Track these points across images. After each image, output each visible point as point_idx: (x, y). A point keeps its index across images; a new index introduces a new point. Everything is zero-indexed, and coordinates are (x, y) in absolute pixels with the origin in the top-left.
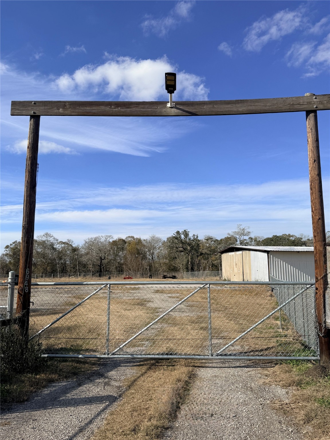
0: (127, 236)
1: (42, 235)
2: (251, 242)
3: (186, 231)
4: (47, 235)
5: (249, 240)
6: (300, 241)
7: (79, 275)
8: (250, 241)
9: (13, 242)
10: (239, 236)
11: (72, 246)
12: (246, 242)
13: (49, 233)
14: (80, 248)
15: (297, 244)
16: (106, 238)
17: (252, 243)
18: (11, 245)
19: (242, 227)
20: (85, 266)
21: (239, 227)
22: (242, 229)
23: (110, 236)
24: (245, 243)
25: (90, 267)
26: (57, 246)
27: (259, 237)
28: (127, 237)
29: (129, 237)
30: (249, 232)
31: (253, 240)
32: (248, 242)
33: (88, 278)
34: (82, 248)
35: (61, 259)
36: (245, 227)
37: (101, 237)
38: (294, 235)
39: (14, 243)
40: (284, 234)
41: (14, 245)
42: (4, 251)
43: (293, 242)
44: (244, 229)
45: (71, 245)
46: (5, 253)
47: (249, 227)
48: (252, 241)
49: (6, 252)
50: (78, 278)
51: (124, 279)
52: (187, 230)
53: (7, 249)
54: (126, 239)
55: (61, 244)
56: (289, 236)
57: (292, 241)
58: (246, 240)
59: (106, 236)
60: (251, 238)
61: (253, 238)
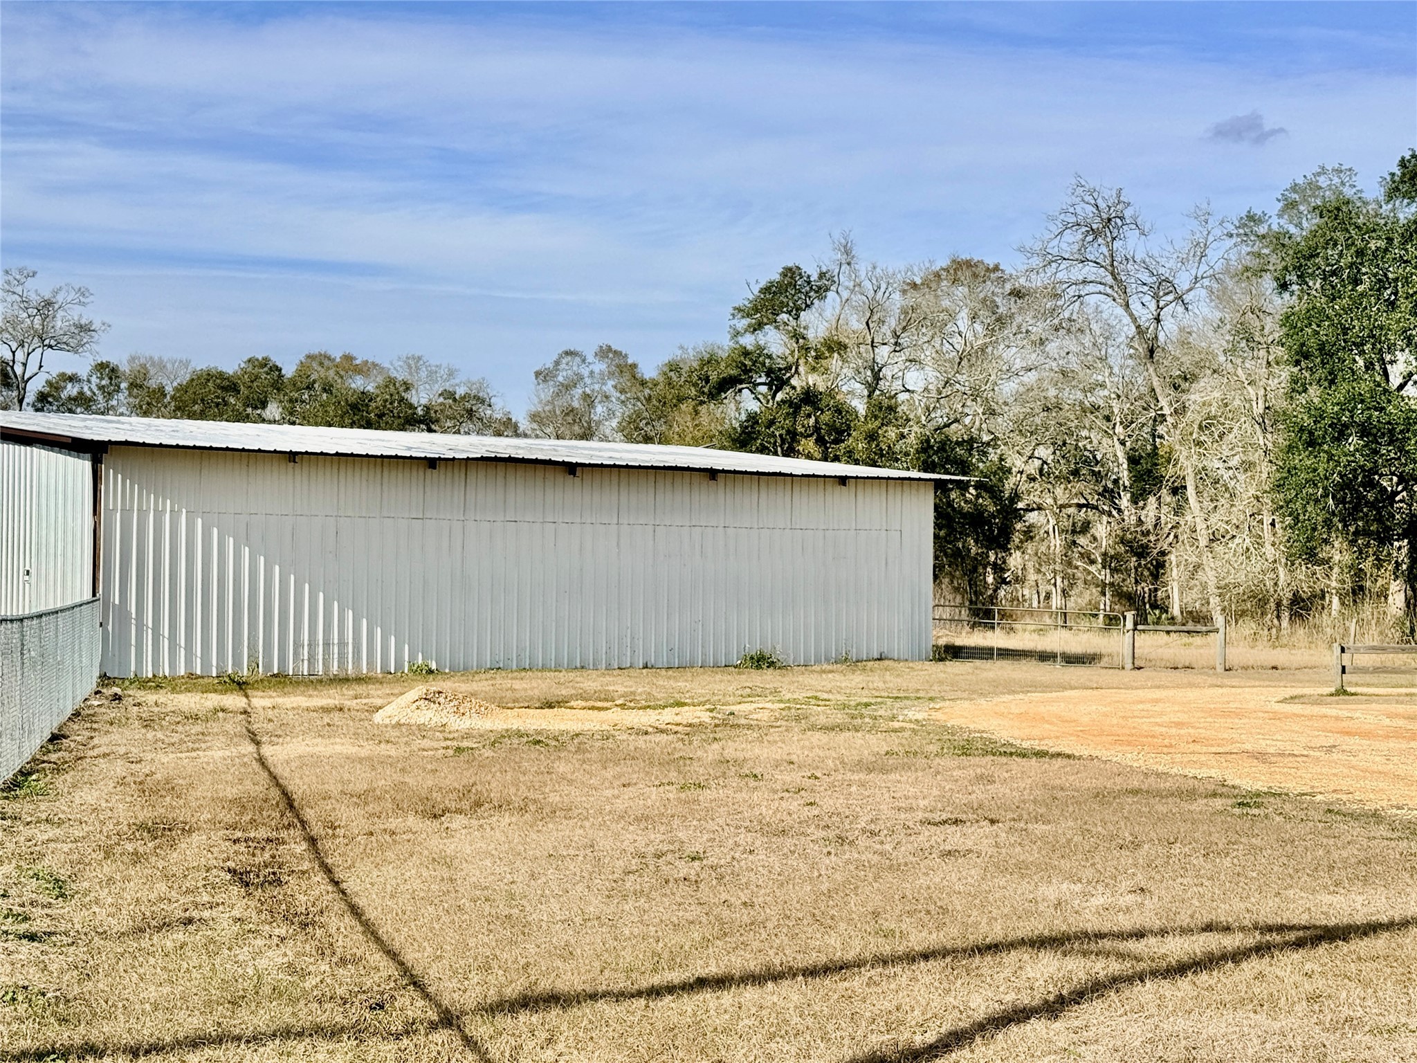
2: (109, 396)
5: (94, 379)
6: (402, 400)
8: (101, 388)
10: (14, 345)
12: (71, 390)
15: (380, 416)
17: (114, 403)
19: (38, 289)
21: (19, 290)
22: (35, 299)
24: (70, 398)
27: (162, 366)
30: (85, 329)
31: (124, 385)
32: (89, 393)
36: (56, 293)
38: (375, 365)
40: (315, 351)
43: (355, 407)
44: (49, 304)
47: (82, 292)
48: (118, 390)
56: (349, 365)
57: (352, 399)
58: (72, 379)
60: (107, 370)
61: (124, 367)
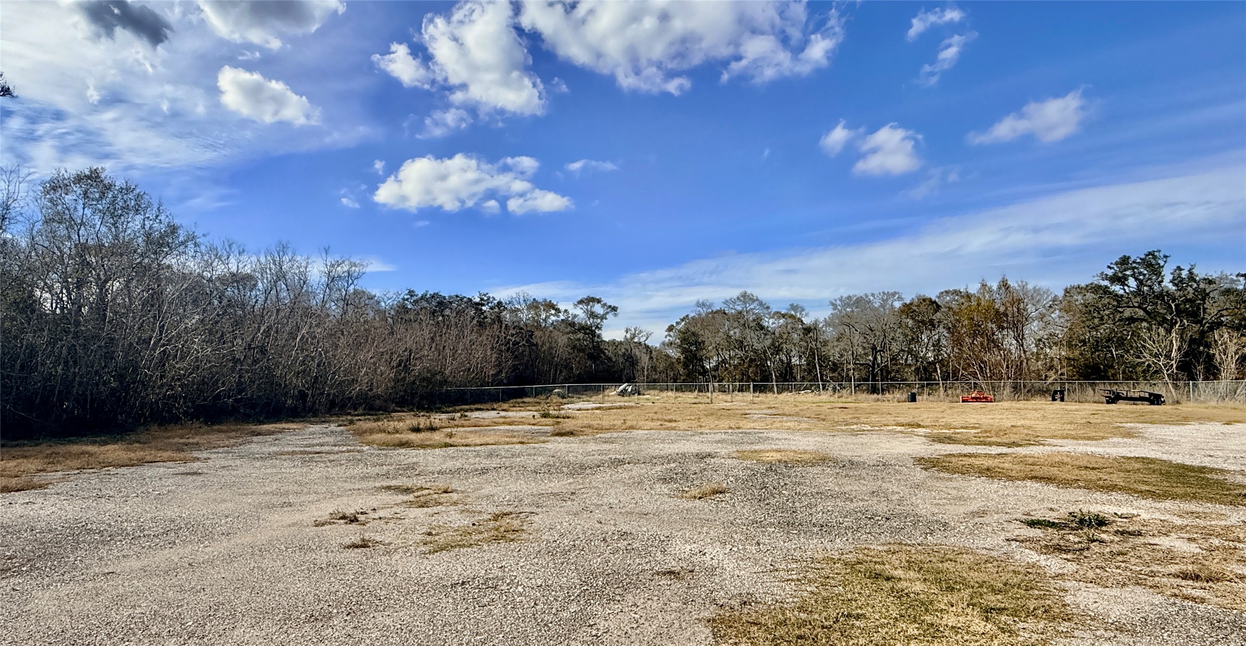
0: (942, 290)
1: (735, 297)
3: (1156, 254)
4: (745, 298)
7: (824, 389)
9: (682, 317)
11: (802, 321)
13: (749, 292)
14: (821, 325)
16: (885, 297)
18: (678, 323)
20: (835, 367)
23: (894, 294)
25: (848, 370)
26: (770, 323)
28: (942, 293)
29: (947, 292)
33: (845, 395)
34: (827, 324)
35: (778, 350)
37: (872, 298)
39: (682, 320)
41: (683, 323)
42: (666, 337)
45: (799, 319)
46: (667, 340)
49: (668, 338)
50: (820, 395)
51: (963, 401)
52: (1159, 251)
53: (671, 333)
54: (939, 297)
55: (779, 318)
59: (884, 293)
